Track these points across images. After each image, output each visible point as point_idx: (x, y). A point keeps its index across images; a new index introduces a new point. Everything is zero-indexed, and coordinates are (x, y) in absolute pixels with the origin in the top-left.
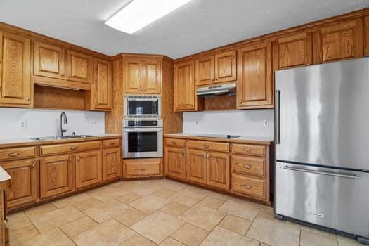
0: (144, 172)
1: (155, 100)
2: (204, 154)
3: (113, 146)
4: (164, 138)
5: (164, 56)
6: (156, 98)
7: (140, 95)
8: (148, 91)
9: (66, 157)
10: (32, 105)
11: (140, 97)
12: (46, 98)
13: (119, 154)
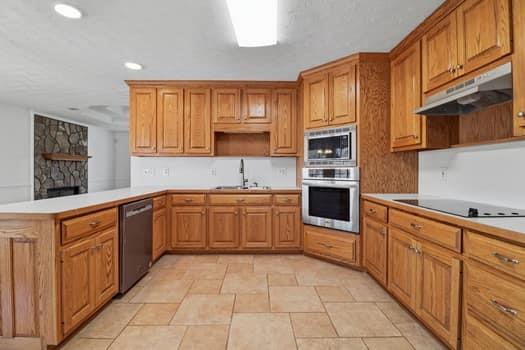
0: (328, 251)
1: (347, 133)
2: (414, 243)
3: (288, 203)
4: (361, 200)
5: (361, 54)
6: (348, 130)
7: (325, 129)
8: (336, 121)
9: (232, 209)
10: (212, 154)
11: (325, 132)
12: (233, 145)
13: (297, 215)
